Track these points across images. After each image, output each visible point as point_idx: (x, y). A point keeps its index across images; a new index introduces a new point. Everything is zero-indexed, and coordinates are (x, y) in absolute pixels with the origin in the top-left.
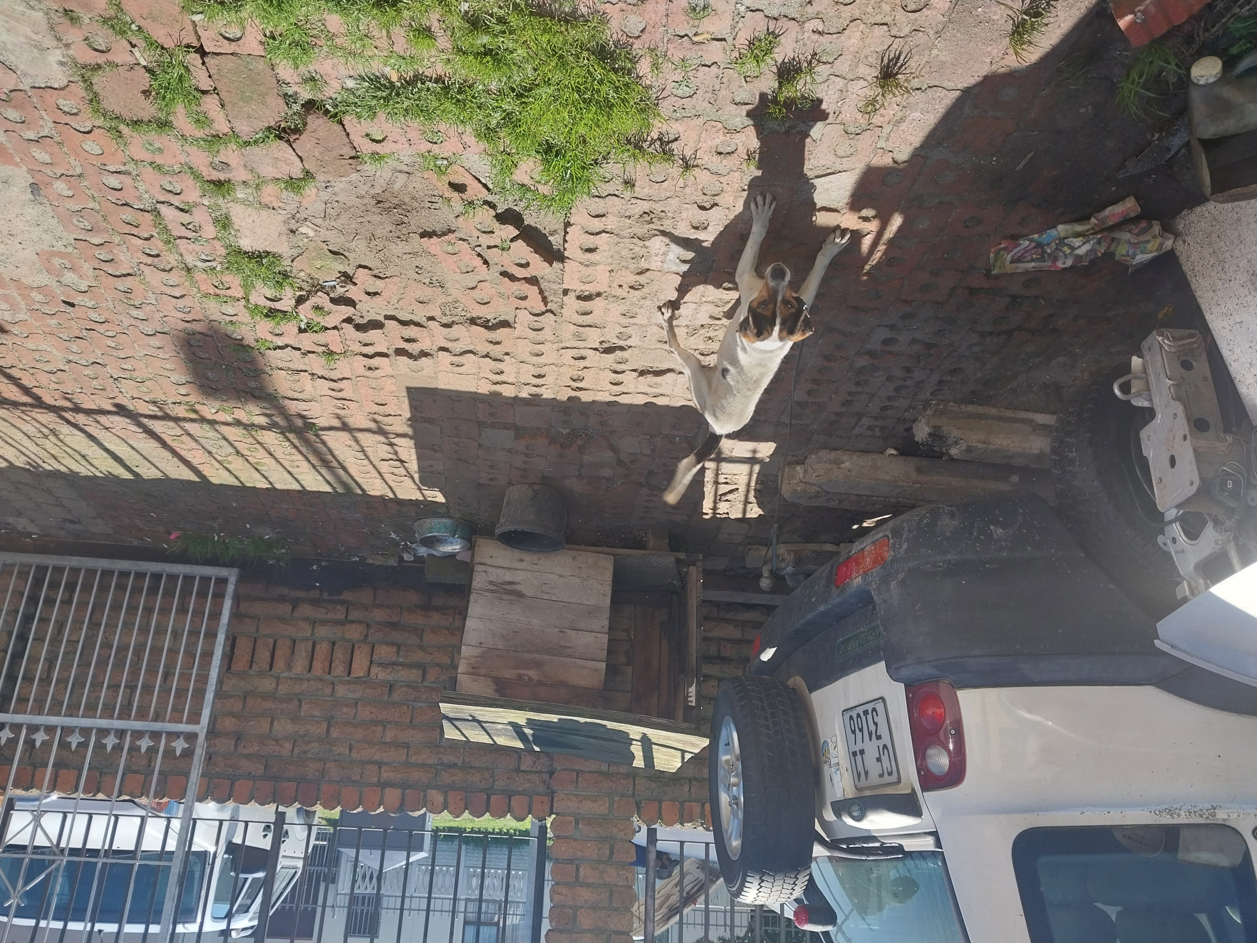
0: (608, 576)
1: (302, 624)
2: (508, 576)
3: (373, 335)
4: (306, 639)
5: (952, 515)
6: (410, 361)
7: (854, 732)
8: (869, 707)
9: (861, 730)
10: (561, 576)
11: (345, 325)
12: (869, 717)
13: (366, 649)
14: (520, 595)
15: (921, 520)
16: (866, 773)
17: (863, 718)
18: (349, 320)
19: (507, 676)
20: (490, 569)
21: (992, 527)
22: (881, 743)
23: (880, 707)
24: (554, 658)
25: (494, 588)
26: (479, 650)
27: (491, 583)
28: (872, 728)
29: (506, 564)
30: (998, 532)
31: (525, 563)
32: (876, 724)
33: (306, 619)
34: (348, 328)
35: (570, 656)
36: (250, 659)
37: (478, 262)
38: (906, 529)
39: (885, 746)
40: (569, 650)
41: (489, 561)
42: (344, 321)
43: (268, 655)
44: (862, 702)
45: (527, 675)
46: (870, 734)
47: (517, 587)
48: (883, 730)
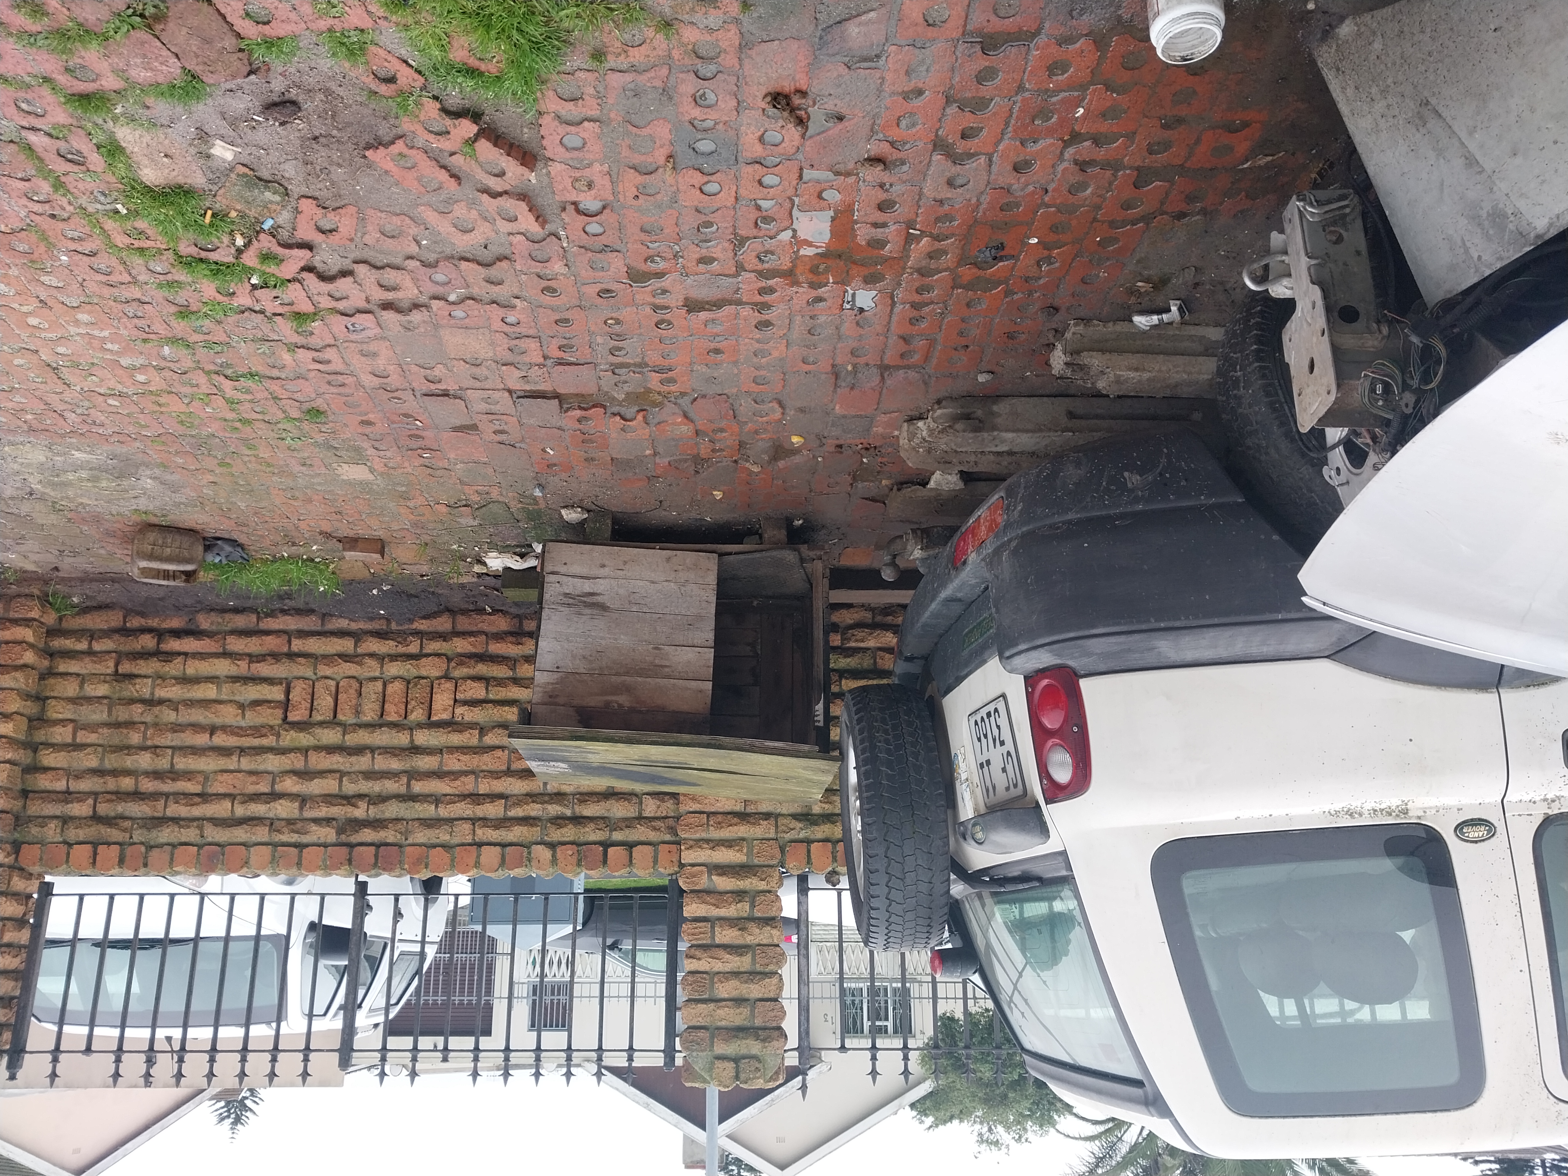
0: (712, 579)
1: (369, 661)
2: (587, 586)
3: (344, 285)
4: (375, 679)
5: (1078, 464)
6: (399, 317)
7: (979, 740)
8: (991, 708)
9: (986, 736)
10: (653, 582)
11: (305, 275)
12: (992, 719)
13: (450, 685)
14: (603, 607)
15: (1041, 472)
16: (994, 788)
17: (987, 720)
18: (309, 269)
19: (592, 704)
20: (564, 579)
21: (1126, 474)
22: (1004, 749)
23: (1001, 706)
24: (649, 680)
25: (571, 601)
26: (556, 676)
27: (566, 595)
28: (996, 732)
29: (584, 571)
30: (1133, 479)
31: (607, 569)
32: (998, 727)
33: (372, 655)
34: (310, 279)
35: (669, 677)
36: (309, 706)
37: (443, 175)
38: (1022, 486)
39: (1009, 753)
40: (667, 670)
41: (563, 569)
42: (303, 269)
43: (330, 700)
44: (986, 701)
45: (617, 702)
46: (994, 740)
47: (599, 599)
48: (1006, 735)
